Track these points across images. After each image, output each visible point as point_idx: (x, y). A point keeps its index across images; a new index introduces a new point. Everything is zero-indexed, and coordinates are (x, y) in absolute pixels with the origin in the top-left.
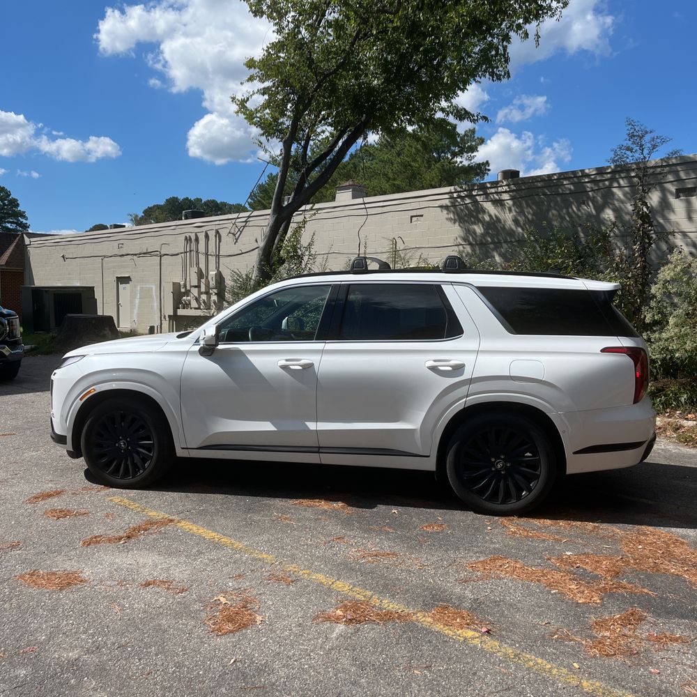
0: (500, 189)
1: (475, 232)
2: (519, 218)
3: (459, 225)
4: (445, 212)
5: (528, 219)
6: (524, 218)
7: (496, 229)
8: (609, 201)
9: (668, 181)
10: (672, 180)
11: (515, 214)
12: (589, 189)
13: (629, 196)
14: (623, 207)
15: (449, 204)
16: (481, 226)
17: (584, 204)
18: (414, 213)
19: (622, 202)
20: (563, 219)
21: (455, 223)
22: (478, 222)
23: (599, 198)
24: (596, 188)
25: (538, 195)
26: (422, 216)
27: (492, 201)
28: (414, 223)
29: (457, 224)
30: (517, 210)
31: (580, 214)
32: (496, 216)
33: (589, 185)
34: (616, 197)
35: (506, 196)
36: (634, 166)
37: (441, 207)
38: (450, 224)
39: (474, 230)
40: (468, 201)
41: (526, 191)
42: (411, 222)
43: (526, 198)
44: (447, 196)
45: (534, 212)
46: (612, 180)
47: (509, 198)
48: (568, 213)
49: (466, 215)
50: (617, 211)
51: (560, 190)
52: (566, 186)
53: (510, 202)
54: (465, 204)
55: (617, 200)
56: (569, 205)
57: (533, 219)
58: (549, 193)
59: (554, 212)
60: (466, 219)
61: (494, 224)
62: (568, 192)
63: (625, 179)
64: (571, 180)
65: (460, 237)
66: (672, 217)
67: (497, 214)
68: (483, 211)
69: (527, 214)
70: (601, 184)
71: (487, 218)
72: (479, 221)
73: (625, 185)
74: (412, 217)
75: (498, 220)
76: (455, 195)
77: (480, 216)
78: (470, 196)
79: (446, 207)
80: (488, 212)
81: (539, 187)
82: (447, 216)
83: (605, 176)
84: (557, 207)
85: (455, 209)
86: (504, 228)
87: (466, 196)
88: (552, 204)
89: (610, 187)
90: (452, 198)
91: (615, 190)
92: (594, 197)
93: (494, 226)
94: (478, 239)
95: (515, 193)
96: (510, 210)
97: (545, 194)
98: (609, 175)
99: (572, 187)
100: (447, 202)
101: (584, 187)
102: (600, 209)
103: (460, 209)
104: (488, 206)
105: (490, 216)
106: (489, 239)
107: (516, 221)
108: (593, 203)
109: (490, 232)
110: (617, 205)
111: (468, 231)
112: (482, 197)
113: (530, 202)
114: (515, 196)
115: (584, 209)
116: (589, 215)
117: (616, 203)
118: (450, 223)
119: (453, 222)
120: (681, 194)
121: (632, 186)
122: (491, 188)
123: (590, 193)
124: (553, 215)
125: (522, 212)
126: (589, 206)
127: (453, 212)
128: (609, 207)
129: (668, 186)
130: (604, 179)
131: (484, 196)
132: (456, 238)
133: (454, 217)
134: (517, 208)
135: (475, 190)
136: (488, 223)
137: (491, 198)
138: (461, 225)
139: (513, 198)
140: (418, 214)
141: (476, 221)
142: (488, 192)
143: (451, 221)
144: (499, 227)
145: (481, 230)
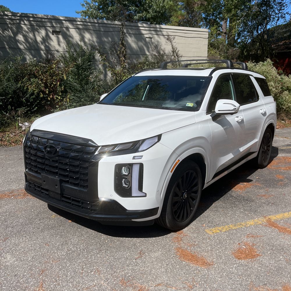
8: (20, 31)
9: (48, 26)
10: (50, 26)
12: (8, 23)
13: (30, 30)
14: (28, 35)
17: (6, 30)
19: (27, 32)
23: (14, 28)
24: (12, 23)
31: (4, 35)
33: (8, 20)
34: (24, 29)
36: (31, 15)
46: (20, 20)
50: (25, 36)
55: (24, 31)
63: (27, 21)
66: (52, 43)
70: (15, 21)
73: (28, 24)
83: (17, 17)
89: (20, 23)
91: (23, 26)
92: (12, 27)
98: (19, 18)
101: (5, 21)
102: (16, 34)
108: (11, 31)
110: (25, 34)
115: (6, 33)
116: (10, 37)
117: (24, 32)
120: (54, 33)
121: (31, 25)
123: (9, 25)
126: (9, 32)
128: (21, 34)
129: (48, 28)
130: (16, 19)
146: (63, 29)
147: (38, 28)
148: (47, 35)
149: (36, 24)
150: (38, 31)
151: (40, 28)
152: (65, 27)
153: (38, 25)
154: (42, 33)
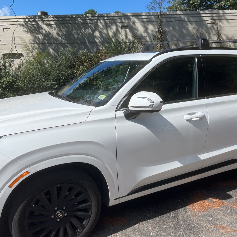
0: (49, 19)
1: (39, 38)
2: (59, 33)
4: (22, 27)
5: (63, 33)
6: (61, 33)
7: (49, 37)
8: (97, 28)
9: (118, 22)
10: (120, 22)
11: (57, 31)
12: (89, 23)
13: (104, 27)
14: (102, 31)
15: (24, 24)
17: (87, 29)
18: (5, 27)
19: (102, 29)
20: (79, 34)
23: (93, 27)
24: (92, 23)
25: (67, 23)
26: (10, 29)
27: (46, 24)
29: (29, 34)
30: (58, 29)
31: (85, 32)
33: (88, 21)
34: (100, 27)
35: (52, 23)
36: (106, 15)
37: (20, 25)
38: (25, 34)
39: (38, 37)
40: (34, 23)
41: (61, 21)
42: (4, 31)
43: (62, 24)
44: (22, 20)
45: (66, 31)
46: (98, 20)
47: (54, 24)
48: (81, 32)
49: (33, 30)
50: (100, 33)
51: (77, 22)
52: (79, 20)
53: (55, 26)
54: (32, 25)
55: (100, 28)
56: (81, 29)
57: (66, 34)
58: (72, 23)
59: (75, 31)
60: (34, 31)
61: (48, 34)
62: (80, 23)
63: (103, 20)
64: (81, 18)
65: (31, 40)
66: (121, 36)
67: (49, 30)
68: (42, 28)
69: (62, 31)
70: (93, 21)
71: (44, 32)
72: (40, 33)
73: (103, 22)
74: (4, 29)
75: (50, 33)
76: (27, 20)
77: (41, 31)
78: (35, 21)
79: (23, 25)
80: (44, 29)
81: (68, 20)
82: (23, 30)
83: (95, 18)
84: (76, 29)
85: (27, 26)
86: (52, 37)
87: (33, 21)
88: (74, 28)
89: (97, 22)
90: (25, 21)
91: (99, 24)
92: (91, 26)
93: (47, 35)
94: (41, 41)
95: (56, 22)
96: (55, 29)
97: (70, 23)
98: (96, 18)
99: (82, 21)
101: (87, 22)
102: (94, 31)
103: (30, 26)
104: (44, 26)
105: (46, 31)
106: (46, 42)
107: (58, 34)
108: (91, 29)
109: (46, 38)
110: (100, 30)
111: (35, 37)
112: (41, 22)
113: (64, 26)
114: (56, 23)
115: (87, 31)
116: (89, 34)
117: (100, 29)
119: (27, 32)
120: (123, 28)
121: (106, 23)
123: (89, 25)
124: (74, 32)
125: (60, 30)
126: (89, 29)
127: (26, 28)
128: (97, 31)
129: (118, 24)
130: (95, 19)
131: (42, 22)
132: (30, 40)
133: (27, 30)
134: (58, 28)
135: (37, 18)
136: (45, 34)
137: (45, 23)
138: (31, 34)
139: (56, 24)
140: (7, 28)
141: (39, 33)
142: (44, 19)
143: (26, 32)
144: (50, 37)
145: (42, 37)
146: (130, 24)
147: (110, 25)
148: (117, 30)
149: (109, 22)
150: (111, 27)
151: (112, 25)
152: (132, 21)
153: (111, 22)
154: (113, 29)
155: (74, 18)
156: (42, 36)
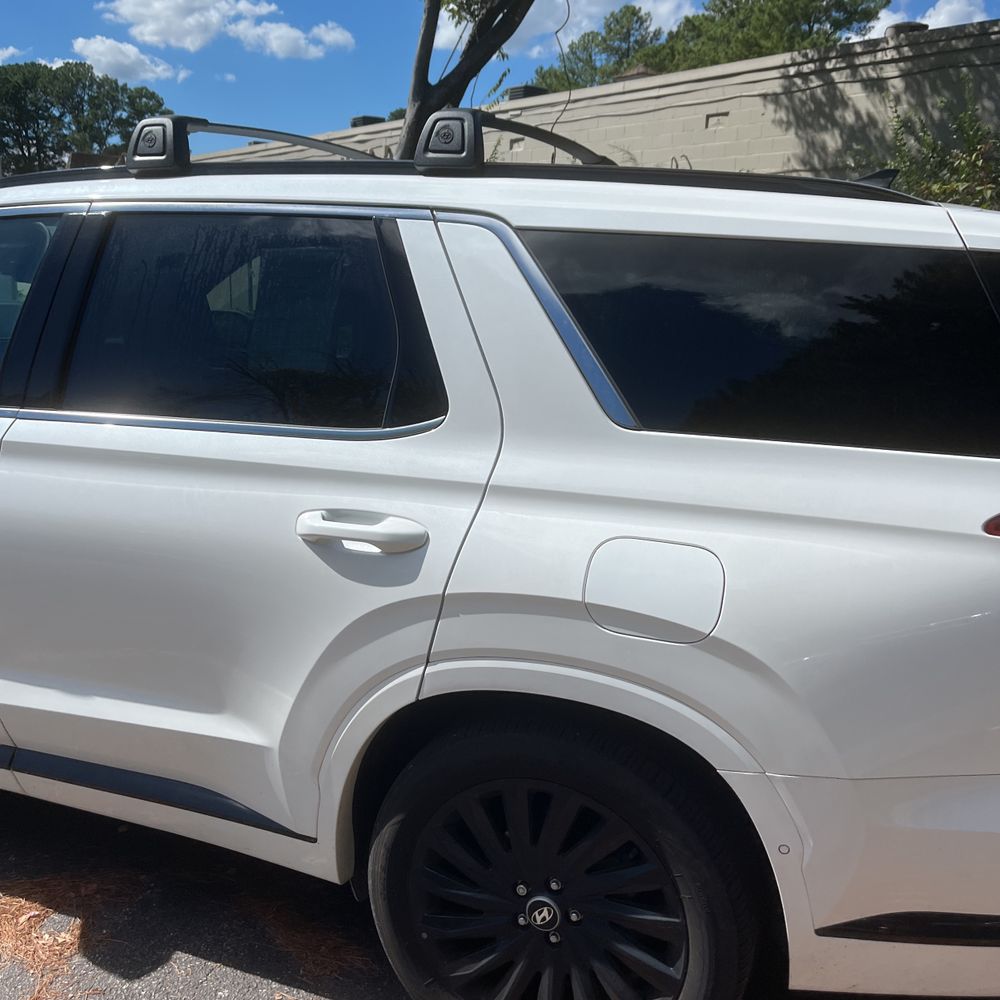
0: (880, 56)
1: (824, 148)
2: (914, 118)
3: (796, 134)
4: (771, 107)
5: (931, 117)
6: (923, 117)
7: (865, 140)
11: (906, 108)
15: (779, 90)
16: (837, 132)
18: (713, 109)
21: (787, 129)
22: (833, 126)
25: (956, 67)
26: (726, 114)
27: (862, 81)
28: (711, 129)
29: (792, 131)
30: (912, 101)
32: (869, 115)
35: (890, 71)
37: (764, 96)
39: (824, 142)
40: (815, 82)
41: (932, 58)
42: (707, 126)
43: (932, 74)
44: (775, 74)
45: (945, 105)
47: (896, 73)
49: (810, 112)
53: (899, 83)
54: (809, 89)
57: (942, 120)
58: (978, 62)
59: (988, 104)
60: (810, 119)
61: (864, 127)
65: (795, 157)
67: (872, 110)
68: (844, 103)
69: (930, 108)
71: (850, 118)
72: (835, 123)
74: (708, 117)
75: (873, 121)
76: (792, 71)
77: (838, 114)
78: (821, 73)
79: (771, 98)
80: (854, 106)
81: (961, 51)
82: (774, 116)
84: (994, 94)
85: (791, 99)
86: (881, 137)
87: (812, 73)
88: (984, 88)
90: (786, 77)
93: (861, 133)
94: (830, 161)
95: (909, 64)
96: (897, 100)
97: (970, 65)
100: (776, 87)
103: (800, 99)
104: (855, 93)
105: (857, 114)
106: (851, 162)
109: (855, 146)
111: (812, 145)
112: (844, 72)
114: (909, 68)
118: (778, 130)
119: (784, 126)
122: (862, 54)
124: (984, 108)
125: (921, 105)
127: (787, 108)
131: (848, 71)
132: (789, 160)
133: (788, 116)
134: (913, 96)
135: (830, 59)
136: (851, 127)
137: (861, 75)
138: (800, 133)
139: (903, 75)
140: (720, 111)
141: (829, 126)
142: (857, 62)
143: (780, 125)
144: (873, 138)
145: (836, 142)
155: (993, 37)
156: (841, 136)
